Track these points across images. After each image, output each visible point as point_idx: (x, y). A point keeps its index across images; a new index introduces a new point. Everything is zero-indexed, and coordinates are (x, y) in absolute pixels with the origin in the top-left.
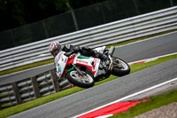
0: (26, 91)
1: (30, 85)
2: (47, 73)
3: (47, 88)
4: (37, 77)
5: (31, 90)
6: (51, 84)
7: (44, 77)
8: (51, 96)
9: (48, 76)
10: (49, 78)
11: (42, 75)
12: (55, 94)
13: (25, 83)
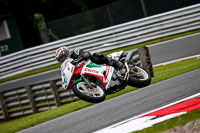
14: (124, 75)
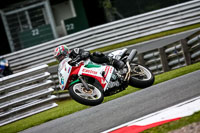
0: (153, 64)
1: (157, 57)
2: (177, 43)
3: (176, 61)
4: (166, 47)
5: (158, 62)
6: (181, 56)
7: (173, 48)
8: (182, 70)
9: (178, 46)
10: (179, 50)
11: (171, 45)
12: (186, 67)
13: (151, 55)
14: (125, 75)
